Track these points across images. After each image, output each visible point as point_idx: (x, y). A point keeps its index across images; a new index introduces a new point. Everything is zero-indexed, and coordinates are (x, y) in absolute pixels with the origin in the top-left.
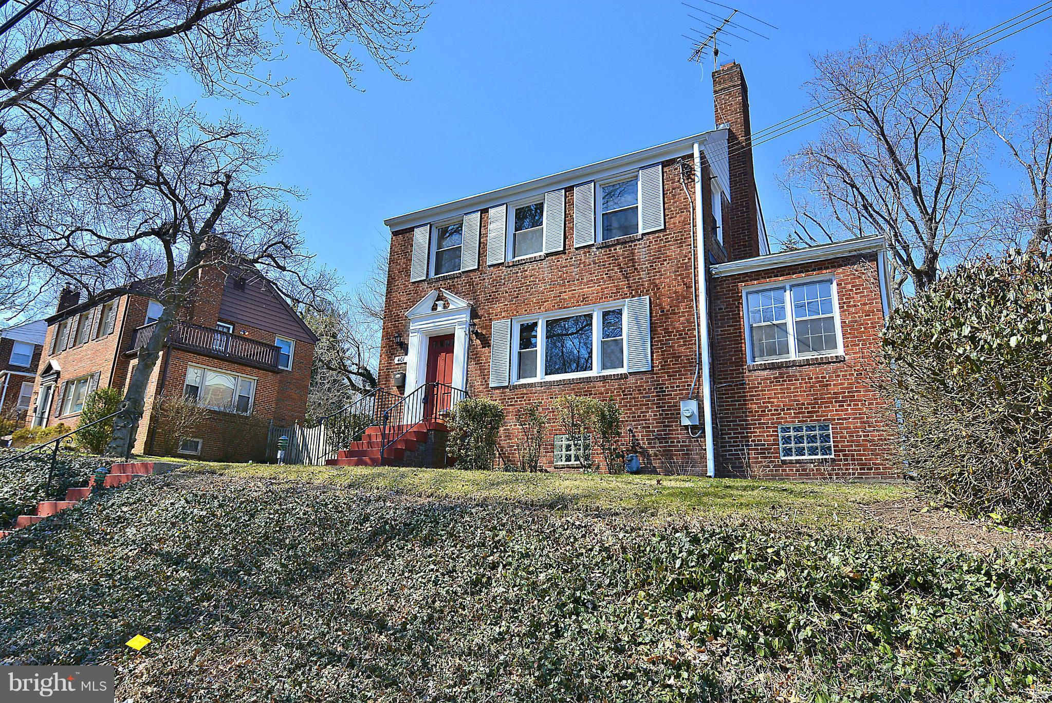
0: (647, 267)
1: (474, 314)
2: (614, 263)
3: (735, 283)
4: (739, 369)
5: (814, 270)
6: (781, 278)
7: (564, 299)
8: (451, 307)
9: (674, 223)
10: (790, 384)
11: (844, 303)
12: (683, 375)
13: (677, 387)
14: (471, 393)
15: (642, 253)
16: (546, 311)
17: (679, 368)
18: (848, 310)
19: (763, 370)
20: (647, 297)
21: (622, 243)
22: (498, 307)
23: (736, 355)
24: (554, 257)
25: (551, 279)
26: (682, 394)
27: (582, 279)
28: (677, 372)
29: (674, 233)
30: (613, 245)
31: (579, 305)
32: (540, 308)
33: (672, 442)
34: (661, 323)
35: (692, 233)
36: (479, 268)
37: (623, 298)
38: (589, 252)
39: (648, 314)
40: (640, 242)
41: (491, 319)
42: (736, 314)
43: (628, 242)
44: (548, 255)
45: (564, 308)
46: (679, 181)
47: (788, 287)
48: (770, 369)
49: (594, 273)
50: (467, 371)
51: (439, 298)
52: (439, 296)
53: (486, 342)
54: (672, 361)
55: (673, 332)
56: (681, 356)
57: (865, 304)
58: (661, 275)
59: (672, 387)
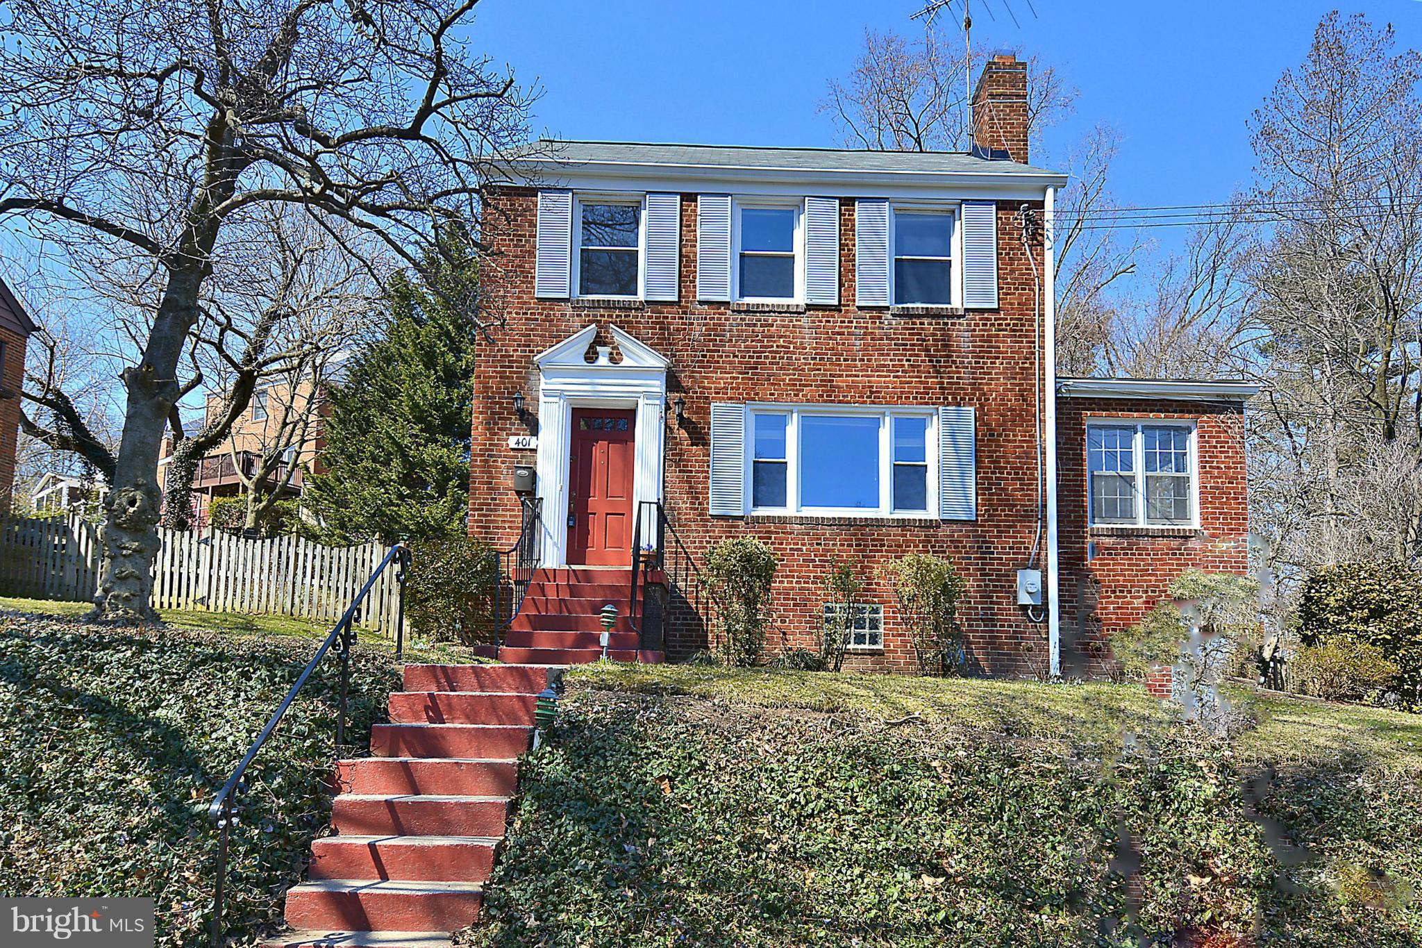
0: (970, 363)
1: (673, 383)
2: (921, 345)
3: (1078, 409)
4: (1078, 532)
5: (1175, 412)
6: (1135, 414)
7: (839, 387)
8: (626, 362)
9: (1011, 304)
10: (1140, 560)
11: (1207, 462)
12: (1019, 532)
13: (1010, 548)
14: (673, 520)
15: (963, 338)
16: (808, 401)
17: (1013, 521)
18: (1210, 473)
19: (1108, 536)
20: (972, 409)
21: (934, 316)
22: (719, 379)
23: (1076, 512)
24: (820, 314)
25: (815, 349)
26: (1016, 559)
27: (869, 360)
28: (1010, 527)
29: (1011, 319)
30: (919, 316)
31: (864, 402)
32: (796, 395)
33: (1001, 626)
34: (989, 451)
35: (1036, 325)
36: (680, 301)
37: (933, 404)
38: (880, 318)
39: (973, 435)
40: (961, 320)
41: (707, 398)
42: (1077, 454)
43: (944, 316)
44: (809, 307)
45: (840, 402)
46: (1020, 239)
47: (1139, 428)
48: (1118, 536)
49: (888, 355)
50: (664, 482)
51: (599, 340)
52: (598, 335)
53: (699, 437)
54: (1004, 511)
55: (1006, 468)
56: (1016, 505)
57: (1229, 468)
58: (992, 379)
59: (1002, 548)
